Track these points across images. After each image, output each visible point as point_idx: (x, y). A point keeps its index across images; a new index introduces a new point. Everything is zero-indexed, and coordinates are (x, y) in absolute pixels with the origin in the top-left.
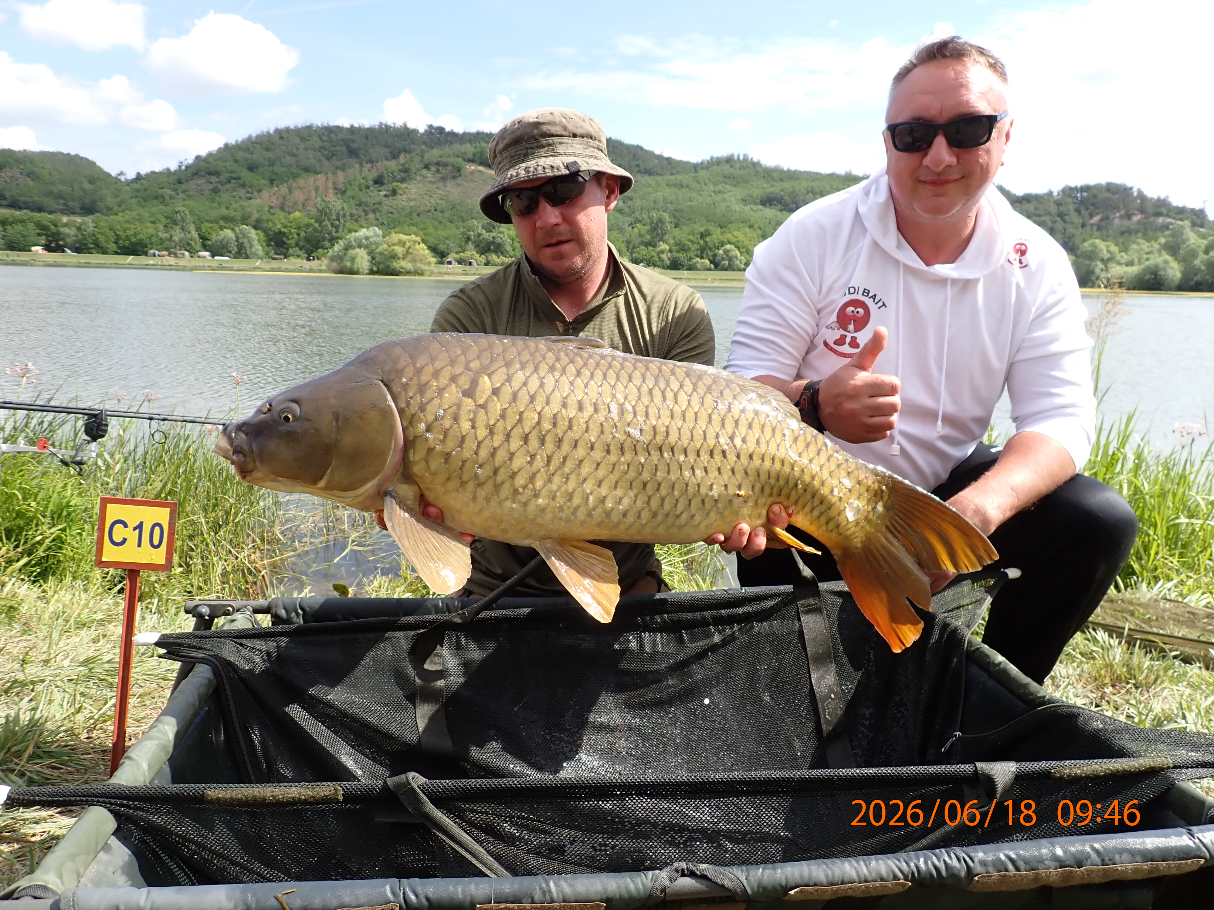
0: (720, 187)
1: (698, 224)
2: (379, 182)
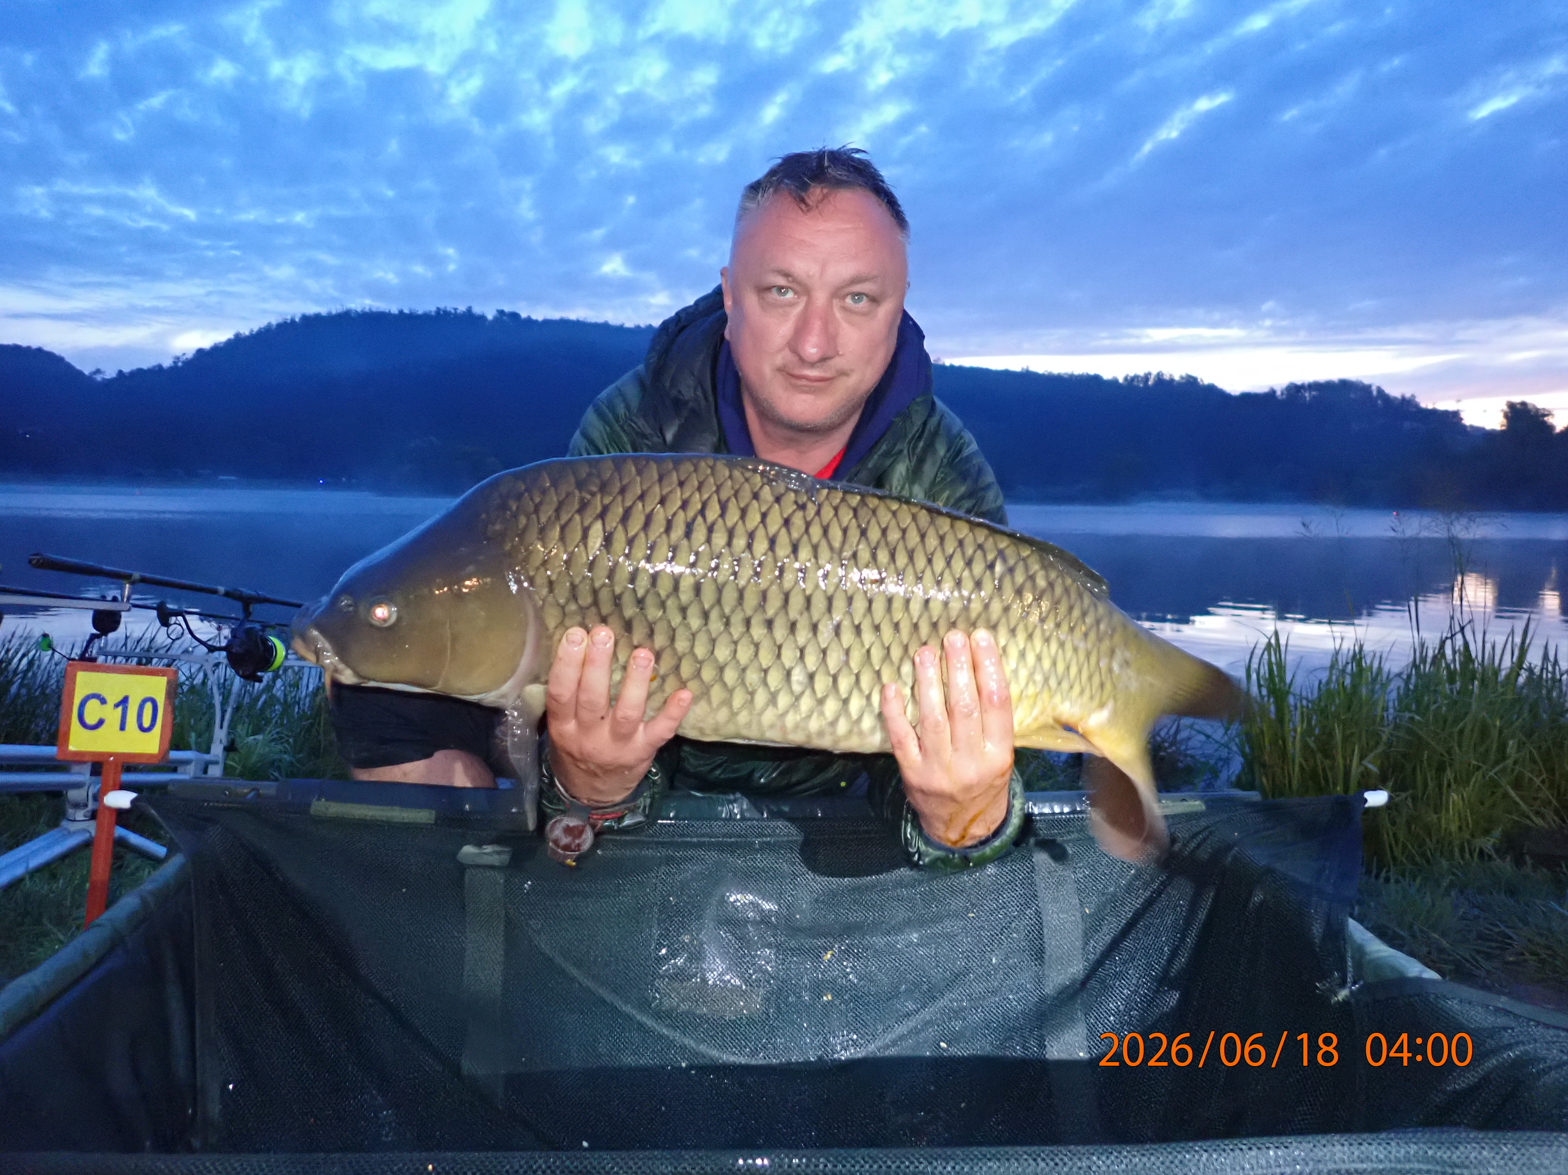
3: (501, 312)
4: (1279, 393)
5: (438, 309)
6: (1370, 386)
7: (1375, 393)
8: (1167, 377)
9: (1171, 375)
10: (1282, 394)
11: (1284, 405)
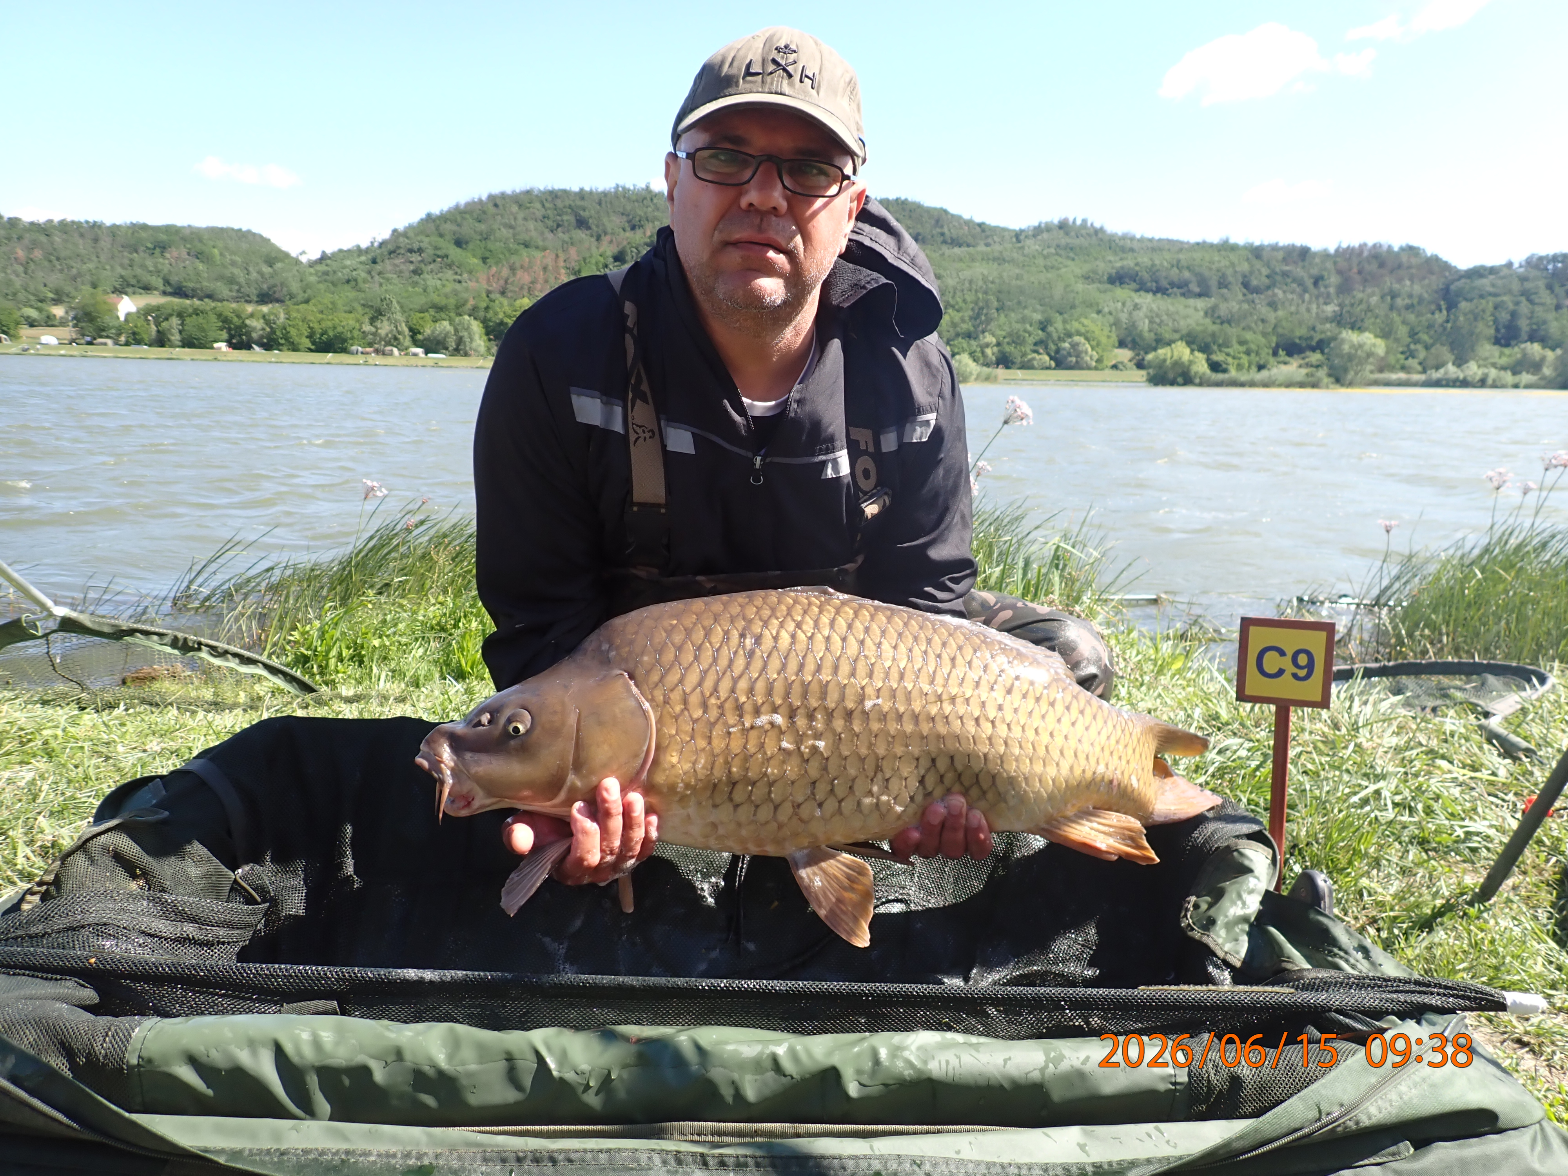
0: (1053, 260)
1: (1031, 310)
2: (619, 258)
4: (1516, 265)
5: (618, 186)
8: (1385, 248)
9: (1390, 247)
10: (1521, 266)
11: (1523, 279)
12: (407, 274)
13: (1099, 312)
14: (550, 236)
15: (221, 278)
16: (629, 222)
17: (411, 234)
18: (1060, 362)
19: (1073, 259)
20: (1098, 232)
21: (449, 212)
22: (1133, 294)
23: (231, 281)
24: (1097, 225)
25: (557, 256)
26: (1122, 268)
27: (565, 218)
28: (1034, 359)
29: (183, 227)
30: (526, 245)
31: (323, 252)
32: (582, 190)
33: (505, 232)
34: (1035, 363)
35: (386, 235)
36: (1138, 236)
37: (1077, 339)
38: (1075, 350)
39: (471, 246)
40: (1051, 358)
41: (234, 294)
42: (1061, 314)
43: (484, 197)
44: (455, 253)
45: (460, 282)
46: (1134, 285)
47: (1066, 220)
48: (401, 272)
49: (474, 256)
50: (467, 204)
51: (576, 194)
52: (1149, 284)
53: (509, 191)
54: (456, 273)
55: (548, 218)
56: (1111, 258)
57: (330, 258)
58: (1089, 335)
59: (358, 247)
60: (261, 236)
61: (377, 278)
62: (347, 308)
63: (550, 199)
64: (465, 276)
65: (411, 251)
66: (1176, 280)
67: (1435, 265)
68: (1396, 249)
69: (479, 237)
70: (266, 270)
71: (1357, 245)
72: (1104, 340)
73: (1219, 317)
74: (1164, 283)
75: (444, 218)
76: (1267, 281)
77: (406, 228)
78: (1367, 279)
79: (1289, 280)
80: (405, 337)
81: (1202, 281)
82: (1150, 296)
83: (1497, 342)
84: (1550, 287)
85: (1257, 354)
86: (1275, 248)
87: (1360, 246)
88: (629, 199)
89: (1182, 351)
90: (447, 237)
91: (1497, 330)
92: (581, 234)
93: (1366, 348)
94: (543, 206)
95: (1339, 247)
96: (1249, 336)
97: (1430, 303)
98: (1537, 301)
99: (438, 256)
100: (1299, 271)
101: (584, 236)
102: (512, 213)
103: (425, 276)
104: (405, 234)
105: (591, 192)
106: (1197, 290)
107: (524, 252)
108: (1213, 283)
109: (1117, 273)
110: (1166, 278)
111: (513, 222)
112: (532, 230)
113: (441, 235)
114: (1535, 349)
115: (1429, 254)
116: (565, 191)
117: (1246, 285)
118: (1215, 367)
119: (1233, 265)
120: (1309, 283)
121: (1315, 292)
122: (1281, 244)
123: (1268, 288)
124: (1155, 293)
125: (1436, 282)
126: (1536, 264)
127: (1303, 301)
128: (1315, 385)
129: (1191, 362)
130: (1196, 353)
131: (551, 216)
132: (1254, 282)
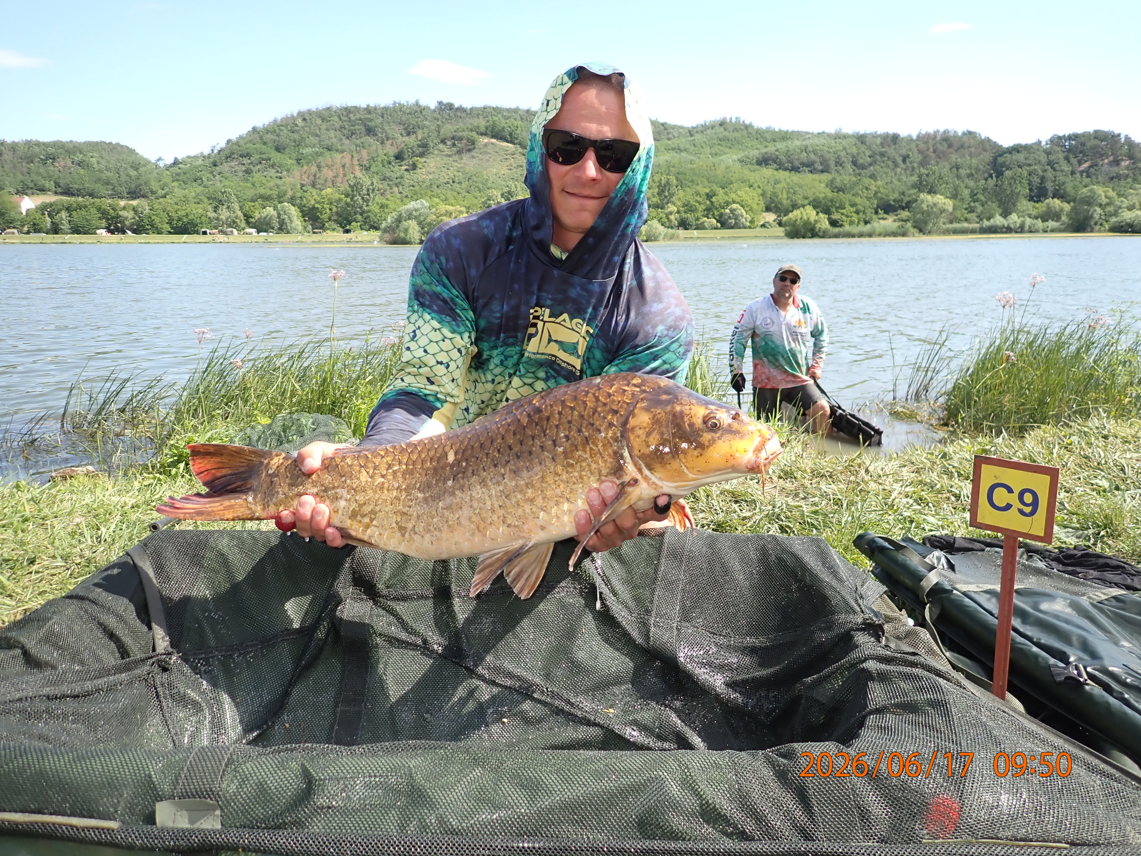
0: (716, 149)
1: (700, 185)
2: (399, 157)
3: (440, 103)
4: (1043, 143)
5: (395, 102)
6: (1119, 135)
7: (1123, 140)
8: (952, 134)
9: (955, 132)
10: (1047, 144)
11: (1048, 153)
12: (241, 174)
13: (751, 186)
14: (346, 142)
15: (99, 180)
16: (405, 129)
17: (242, 143)
18: (724, 224)
19: (730, 148)
20: (747, 127)
21: (269, 125)
22: (776, 173)
23: (107, 183)
24: (747, 122)
25: (352, 156)
26: (766, 153)
27: (357, 127)
28: (703, 222)
29: (67, 142)
30: (329, 149)
31: (176, 158)
32: (368, 106)
33: (313, 140)
34: (706, 224)
35: (223, 144)
36: (777, 129)
37: (734, 206)
38: (733, 214)
39: (287, 151)
40: (718, 221)
41: (110, 192)
42: (723, 188)
43: (295, 115)
44: (276, 157)
45: (281, 178)
46: (775, 166)
47: (725, 118)
48: (235, 172)
49: (290, 158)
50: (282, 120)
51: (365, 109)
52: (786, 165)
53: (314, 109)
54: (278, 172)
55: (345, 128)
56: (759, 146)
57: (181, 163)
58: (743, 203)
59: (202, 153)
60: (127, 148)
61: (218, 177)
62: (196, 200)
63: (345, 113)
64: (285, 173)
65: (242, 156)
66: (805, 160)
67: (987, 144)
68: (960, 134)
69: (293, 144)
70: (133, 173)
71: (932, 132)
72: (755, 206)
73: (836, 187)
74: (797, 163)
75: (267, 130)
76: (869, 160)
77: (237, 138)
78: (940, 155)
79: (885, 159)
80: (241, 220)
81: (824, 162)
82: (787, 173)
83: (1031, 199)
84: (1067, 159)
85: (864, 213)
86: (875, 136)
87: (935, 132)
88: (404, 112)
89: (810, 214)
90: (270, 145)
91: (1031, 190)
92: (370, 140)
93: (940, 205)
94: (341, 119)
95: (920, 133)
96: (858, 200)
97: (984, 172)
98: (1058, 168)
99: (263, 160)
100: (891, 151)
101: (372, 140)
102: (317, 125)
103: (254, 174)
104: (237, 144)
105: (375, 108)
106: (820, 168)
107: (327, 154)
108: (832, 163)
109: (763, 157)
110: (798, 159)
111: (318, 131)
112: (332, 137)
113: (265, 143)
114: (1057, 203)
115: (983, 138)
116: (356, 107)
117: (854, 163)
118: (834, 223)
119: (845, 148)
120: (899, 160)
121: (904, 166)
122: (879, 133)
123: (870, 165)
124: (790, 171)
125: (988, 156)
126: (1057, 141)
127: (896, 174)
128: (904, 235)
129: (816, 221)
130: (821, 215)
131: (347, 127)
132: (861, 161)
